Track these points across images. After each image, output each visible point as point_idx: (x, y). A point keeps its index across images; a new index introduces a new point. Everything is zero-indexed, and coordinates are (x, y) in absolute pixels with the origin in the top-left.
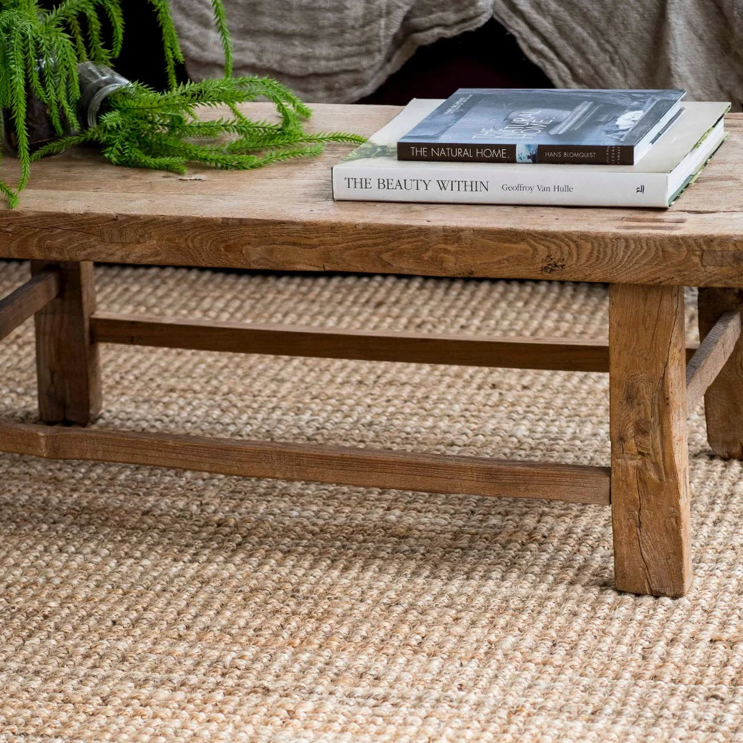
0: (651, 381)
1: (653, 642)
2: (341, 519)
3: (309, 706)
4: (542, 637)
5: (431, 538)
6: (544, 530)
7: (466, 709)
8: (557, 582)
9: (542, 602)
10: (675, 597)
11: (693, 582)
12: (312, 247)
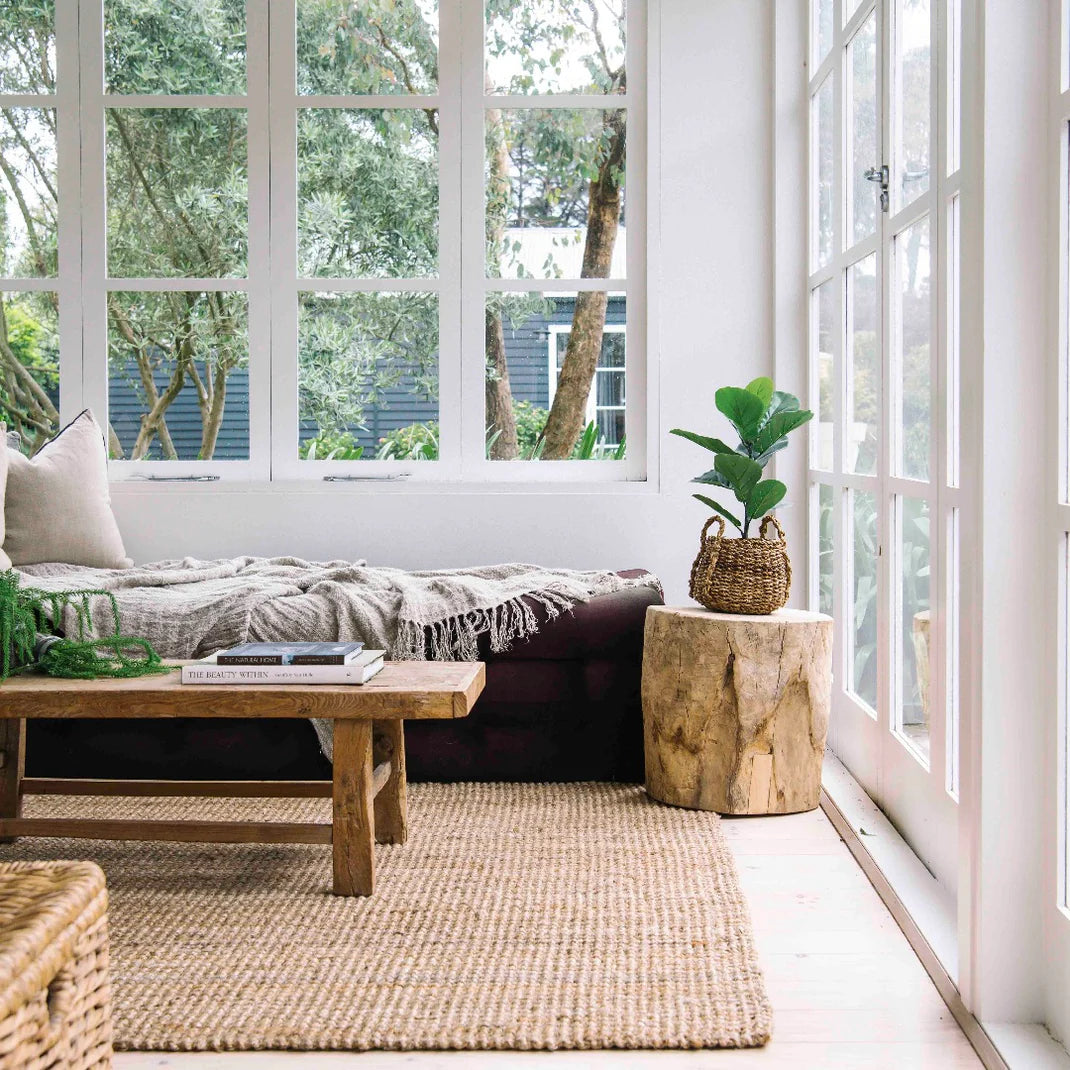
0: (355, 771)
1: (361, 913)
2: (170, 874)
3: (163, 950)
4: (297, 913)
5: (224, 879)
6: (289, 873)
7: (257, 946)
8: (300, 893)
9: (293, 902)
10: (367, 896)
11: (377, 889)
12: (170, 704)
